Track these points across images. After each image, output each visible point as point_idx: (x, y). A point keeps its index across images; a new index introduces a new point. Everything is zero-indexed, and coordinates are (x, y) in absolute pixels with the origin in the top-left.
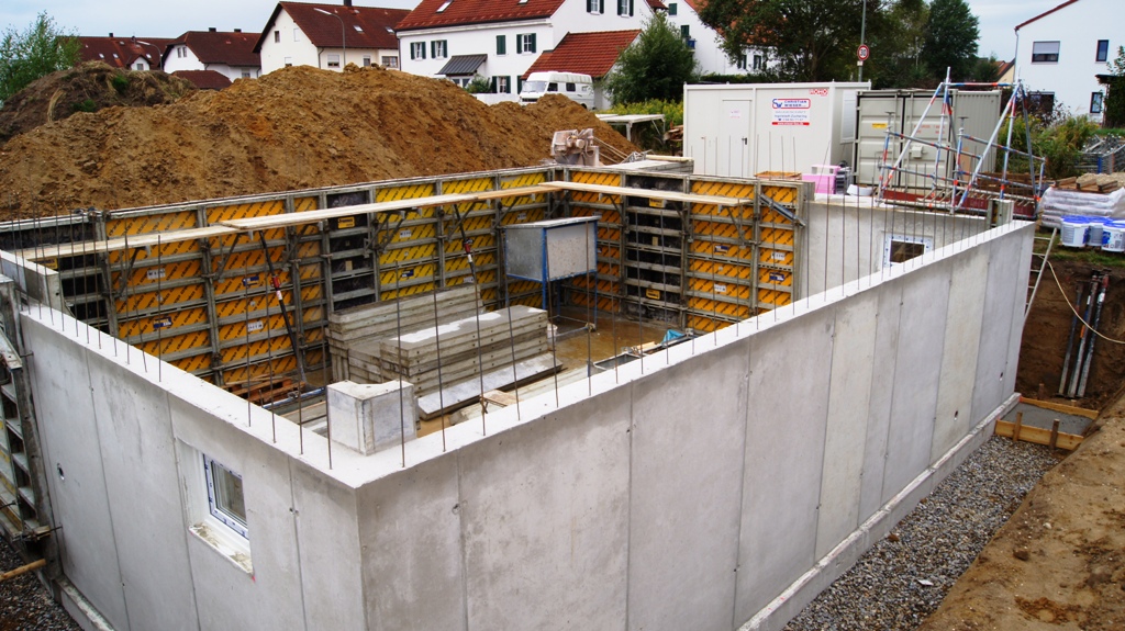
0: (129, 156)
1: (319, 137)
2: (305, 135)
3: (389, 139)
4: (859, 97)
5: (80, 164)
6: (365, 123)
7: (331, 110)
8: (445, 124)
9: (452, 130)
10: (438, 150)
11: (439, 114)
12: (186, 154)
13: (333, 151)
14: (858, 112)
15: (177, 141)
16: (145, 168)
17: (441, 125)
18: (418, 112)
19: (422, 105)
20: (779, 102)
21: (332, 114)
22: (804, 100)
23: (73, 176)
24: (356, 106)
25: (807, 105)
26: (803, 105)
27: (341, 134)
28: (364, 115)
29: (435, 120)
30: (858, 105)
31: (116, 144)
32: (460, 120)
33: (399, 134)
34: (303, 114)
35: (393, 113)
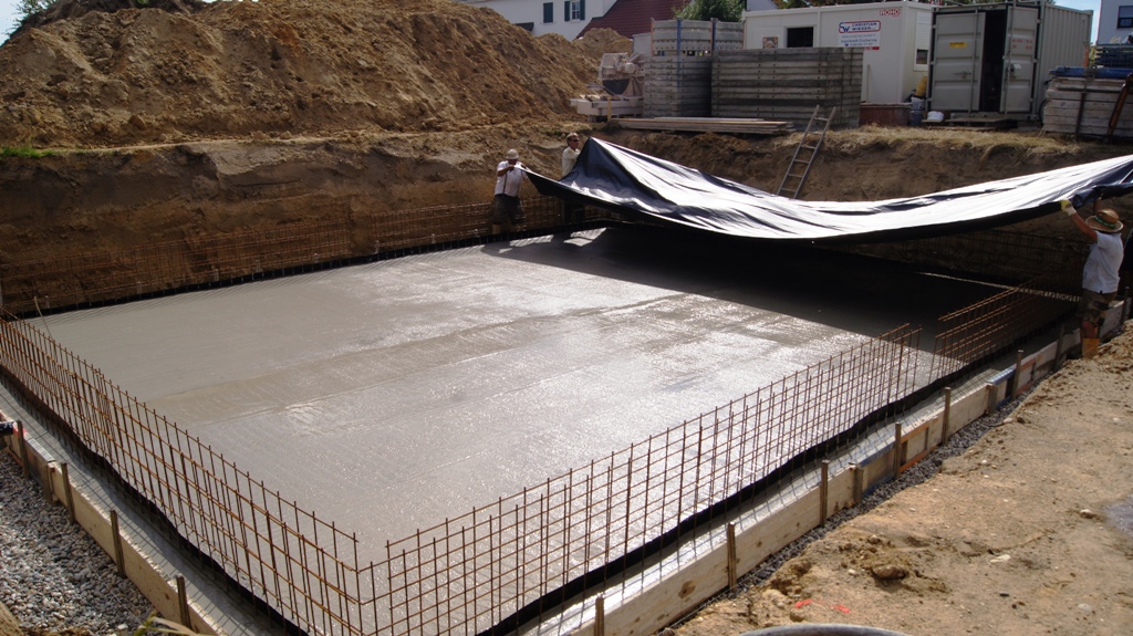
0: (144, 55)
1: (349, 49)
2: (334, 46)
3: (424, 58)
4: (935, 14)
5: (90, 61)
6: (398, 40)
7: (362, 25)
8: (484, 46)
9: (492, 53)
10: (475, 71)
11: (479, 36)
12: (205, 57)
13: (362, 63)
14: (934, 31)
15: (196, 43)
16: (160, 67)
17: (479, 47)
18: (455, 33)
19: (460, 27)
20: (846, 26)
21: (363, 29)
22: (874, 22)
23: (83, 70)
24: (389, 23)
25: (877, 27)
26: (873, 27)
27: (371, 49)
28: (398, 32)
29: (474, 43)
30: (934, 22)
31: (131, 41)
32: (501, 45)
33: (434, 54)
34: (331, 26)
35: (429, 33)
